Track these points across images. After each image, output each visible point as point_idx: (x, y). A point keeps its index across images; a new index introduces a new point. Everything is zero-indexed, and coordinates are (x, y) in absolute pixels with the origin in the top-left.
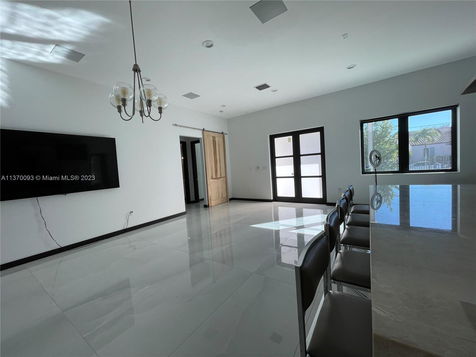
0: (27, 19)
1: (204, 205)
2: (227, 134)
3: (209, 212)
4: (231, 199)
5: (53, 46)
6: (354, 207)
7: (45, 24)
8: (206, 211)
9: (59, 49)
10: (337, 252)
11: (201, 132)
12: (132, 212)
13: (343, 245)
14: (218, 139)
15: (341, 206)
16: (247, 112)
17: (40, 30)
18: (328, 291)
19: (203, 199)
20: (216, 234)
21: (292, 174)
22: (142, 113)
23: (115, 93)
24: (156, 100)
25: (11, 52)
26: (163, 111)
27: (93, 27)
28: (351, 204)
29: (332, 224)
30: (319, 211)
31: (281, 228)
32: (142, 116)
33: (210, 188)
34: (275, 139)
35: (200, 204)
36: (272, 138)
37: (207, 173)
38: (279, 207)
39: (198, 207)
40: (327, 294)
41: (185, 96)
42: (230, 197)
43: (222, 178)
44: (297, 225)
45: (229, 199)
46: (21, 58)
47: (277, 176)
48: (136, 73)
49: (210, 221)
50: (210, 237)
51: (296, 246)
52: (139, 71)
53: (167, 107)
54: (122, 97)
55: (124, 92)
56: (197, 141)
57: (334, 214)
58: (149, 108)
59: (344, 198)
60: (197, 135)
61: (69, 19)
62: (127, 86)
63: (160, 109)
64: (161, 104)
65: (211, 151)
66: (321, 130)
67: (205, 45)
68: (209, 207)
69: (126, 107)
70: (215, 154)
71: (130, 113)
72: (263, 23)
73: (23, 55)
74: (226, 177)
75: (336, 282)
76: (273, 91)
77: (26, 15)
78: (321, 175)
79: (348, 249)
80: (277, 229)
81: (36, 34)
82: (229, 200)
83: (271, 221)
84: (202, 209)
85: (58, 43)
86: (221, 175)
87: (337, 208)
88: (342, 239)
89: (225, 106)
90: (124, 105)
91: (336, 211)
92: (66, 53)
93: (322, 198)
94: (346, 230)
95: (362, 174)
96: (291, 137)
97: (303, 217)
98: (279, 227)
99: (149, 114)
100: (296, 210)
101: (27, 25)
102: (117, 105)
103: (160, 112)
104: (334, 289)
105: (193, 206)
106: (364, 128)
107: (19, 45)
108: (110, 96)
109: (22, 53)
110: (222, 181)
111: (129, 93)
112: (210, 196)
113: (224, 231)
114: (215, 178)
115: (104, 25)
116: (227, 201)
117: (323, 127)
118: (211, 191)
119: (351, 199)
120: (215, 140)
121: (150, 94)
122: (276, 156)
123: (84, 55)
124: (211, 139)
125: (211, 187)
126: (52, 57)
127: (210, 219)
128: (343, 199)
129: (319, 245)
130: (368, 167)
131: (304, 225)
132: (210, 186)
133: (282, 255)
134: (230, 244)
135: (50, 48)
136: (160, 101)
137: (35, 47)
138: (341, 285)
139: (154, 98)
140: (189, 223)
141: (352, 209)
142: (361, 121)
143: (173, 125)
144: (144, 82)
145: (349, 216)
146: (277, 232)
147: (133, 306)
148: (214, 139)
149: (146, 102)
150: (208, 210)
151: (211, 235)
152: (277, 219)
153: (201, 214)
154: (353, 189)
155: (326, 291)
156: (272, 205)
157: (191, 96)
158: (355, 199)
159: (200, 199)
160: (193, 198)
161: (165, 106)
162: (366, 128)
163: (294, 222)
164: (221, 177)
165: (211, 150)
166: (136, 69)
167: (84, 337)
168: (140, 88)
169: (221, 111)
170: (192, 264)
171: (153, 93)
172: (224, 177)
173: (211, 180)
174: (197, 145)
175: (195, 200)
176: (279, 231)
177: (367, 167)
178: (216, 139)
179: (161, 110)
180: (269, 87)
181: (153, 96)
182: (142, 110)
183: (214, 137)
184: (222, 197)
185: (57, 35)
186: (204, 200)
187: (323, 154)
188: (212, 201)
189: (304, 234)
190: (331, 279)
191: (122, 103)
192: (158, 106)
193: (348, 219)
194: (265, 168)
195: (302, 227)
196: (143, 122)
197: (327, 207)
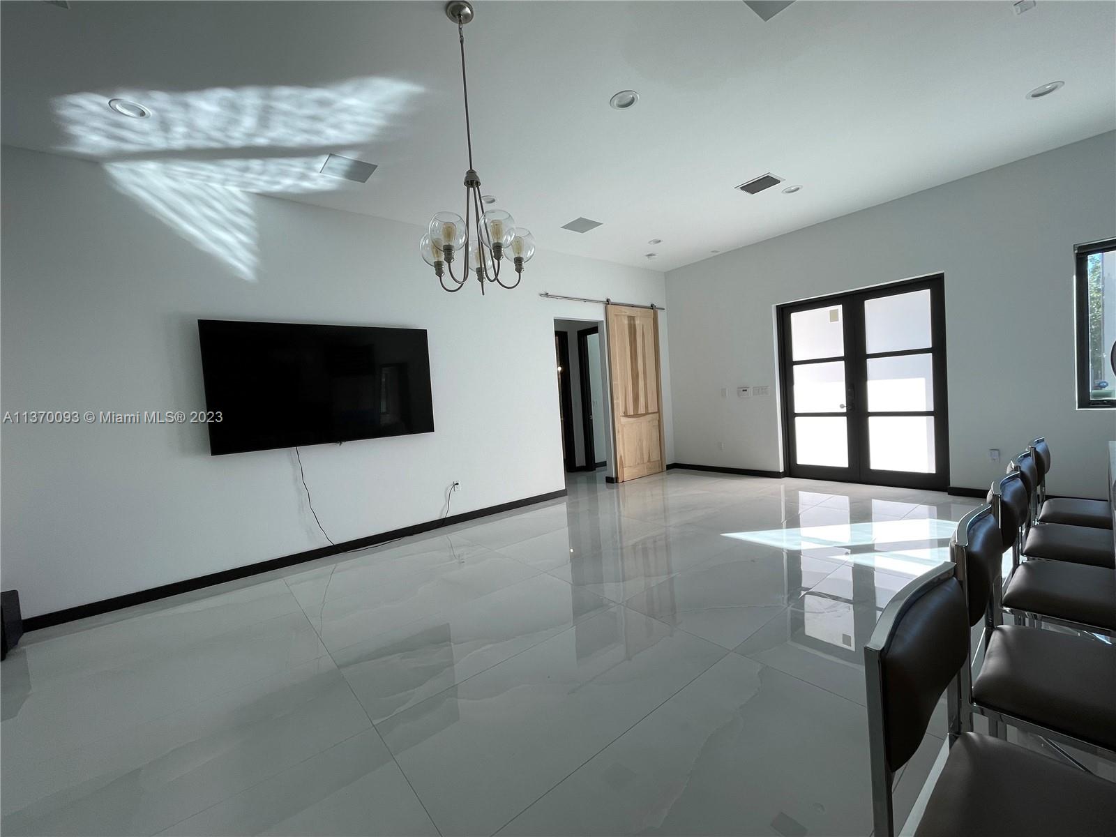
0: (286, 113)
1: (606, 477)
2: (664, 309)
3: (618, 492)
4: (670, 467)
5: (324, 158)
6: (1050, 506)
7: (314, 118)
8: (612, 491)
9: (335, 162)
10: (991, 628)
11: (601, 307)
12: (457, 484)
13: (1011, 611)
14: (642, 323)
15: (1007, 499)
16: (717, 252)
17: (306, 131)
18: (962, 731)
19: (604, 464)
20: (634, 546)
21: (842, 406)
22: (481, 273)
23: (431, 236)
24: (511, 244)
25: (262, 180)
26: (524, 265)
27: (392, 108)
28: (1038, 495)
29: (977, 547)
30: (924, 509)
31: (804, 546)
32: (481, 279)
33: (621, 436)
34: (793, 315)
35: (597, 474)
36: (784, 313)
37: (615, 402)
38: (801, 493)
39: (593, 481)
40: (959, 739)
41: (569, 227)
42: (669, 462)
43: (651, 415)
44: (852, 541)
45: (667, 466)
46: (276, 188)
47: (796, 411)
48: (471, 189)
49: (620, 516)
50: (619, 551)
51: (850, 596)
52: (478, 184)
53: (531, 256)
54: (444, 243)
55: (449, 232)
56: (593, 328)
57: (981, 518)
58: (496, 262)
59: (1016, 476)
60: (593, 314)
61: (352, 102)
62: (454, 220)
63: (518, 262)
64: (521, 250)
65: (625, 351)
66: (935, 284)
67: (616, 102)
68: (617, 482)
69: (451, 264)
70: (634, 357)
71: (459, 275)
72: (766, 19)
73: (278, 183)
74: (659, 411)
75: (986, 709)
76: (789, 192)
77: (284, 106)
78: (932, 409)
79: (1027, 624)
80: (795, 548)
81: (299, 139)
82: (667, 469)
83: (777, 526)
84: (602, 486)
85: (332, 151)
86: (647, 407)
87: (990, 503)
88: (1007, 593)
89: (660, 241)
90: (449, 259)
91: (989, 511)
92: (346, 168)
93: (934, 472)
94: (1020, 569)
95: (1079, 407)
96: (839, 308)
97: (871, 521)
98: (800, 544)
99: (497, 275)
100: (851, 503)
101: (286, 125)
102: (434, 261)
103: (519, 269)
104: (980, 728)
105: (582, 477)
106: (1090, 266)
107: (274, 165)
108: (422, 243)
109: (278, 179)
110: (649, 422)
111: (458, 233)
112: (621, 457)
113: (655, 542)
114: (632, 414)
115: (413, 100)
116: (662, 472)
117: (943, 274)
118: (624, 444)
119: (1040, 480)
120: (635, 325)
121: (498, 231)
122: (795, 359)
123: (377, 166)
124: (626, 322)
125: (623, 436)
126: (323, 179)
127: (619, 512)
128: (1013, 478)
129: (936, 601)
130: (1105, 387)
131: (873, 545)
132: (620, 433)
133: (807, 616)
134: (670, 572)
135: (320, 163)
136: (518, 244)
137: (297, 165)
138: (1002, 721)
139: (507, 239)
140: (573, 517)
141: (1043, 511)
142: (1080, 248)
143: (541, 295)
144: (487, 207)
145: (1032, 530)
146: (795, 556)
147: (456, 683)
148: (632, 322)
149: (490, 250)
150: (615, 491)
151: (622, 548)
152: (793, 521)
153: (599, 497)
154: (1047, 452)
155: (957, 731)
156: (782, 486)
157: (582, 225)
158: (1053, 483)
159: (596, 462)
160: (580, 460)
161: (529, 254)
162: (1097, 268)
163: (844, 533)
164: (647, 413)
165: (625, 348)
166: (472, 181)
167: (374, 724)
168: (478, 220)
169: (651, 255)
170: (579, 610)
171: (504, 229)
172: (656, 413)
173: (624, 420)
174: (592, 339)
175: (584, 464)
176: (799, 552)
177: (1099, 387)
178: (637, 322)
179: (521, 265)
180: (778, 182)
181: (504, 235)
182: (483, 266)
183: (631, 319)
184: (649, 461)
185: (332, 136)
186: (606, 465)
187: (939, 350)
188: (625, 469)
189: (873, 569)
190: (972, 700)
191: (444, 256)
192: (513, 256)
193: (1030, 538)
194: (764, 390)
195: (869, 549)
196: (483, 294)
197: (951, 498)
